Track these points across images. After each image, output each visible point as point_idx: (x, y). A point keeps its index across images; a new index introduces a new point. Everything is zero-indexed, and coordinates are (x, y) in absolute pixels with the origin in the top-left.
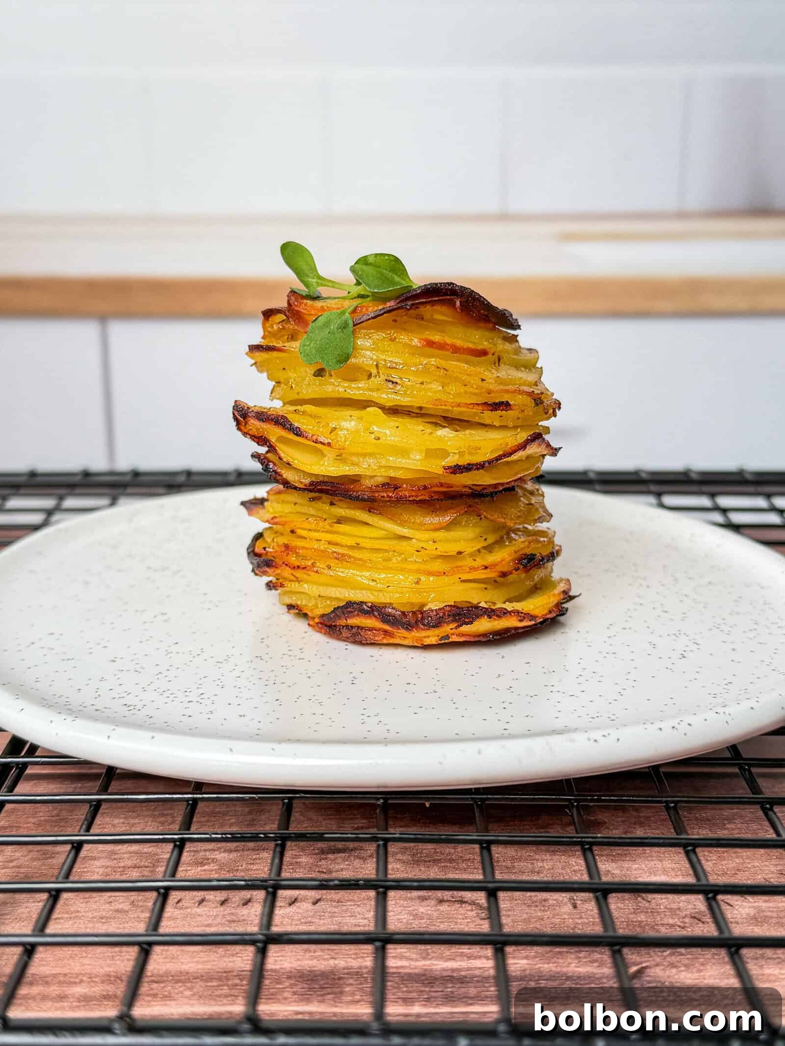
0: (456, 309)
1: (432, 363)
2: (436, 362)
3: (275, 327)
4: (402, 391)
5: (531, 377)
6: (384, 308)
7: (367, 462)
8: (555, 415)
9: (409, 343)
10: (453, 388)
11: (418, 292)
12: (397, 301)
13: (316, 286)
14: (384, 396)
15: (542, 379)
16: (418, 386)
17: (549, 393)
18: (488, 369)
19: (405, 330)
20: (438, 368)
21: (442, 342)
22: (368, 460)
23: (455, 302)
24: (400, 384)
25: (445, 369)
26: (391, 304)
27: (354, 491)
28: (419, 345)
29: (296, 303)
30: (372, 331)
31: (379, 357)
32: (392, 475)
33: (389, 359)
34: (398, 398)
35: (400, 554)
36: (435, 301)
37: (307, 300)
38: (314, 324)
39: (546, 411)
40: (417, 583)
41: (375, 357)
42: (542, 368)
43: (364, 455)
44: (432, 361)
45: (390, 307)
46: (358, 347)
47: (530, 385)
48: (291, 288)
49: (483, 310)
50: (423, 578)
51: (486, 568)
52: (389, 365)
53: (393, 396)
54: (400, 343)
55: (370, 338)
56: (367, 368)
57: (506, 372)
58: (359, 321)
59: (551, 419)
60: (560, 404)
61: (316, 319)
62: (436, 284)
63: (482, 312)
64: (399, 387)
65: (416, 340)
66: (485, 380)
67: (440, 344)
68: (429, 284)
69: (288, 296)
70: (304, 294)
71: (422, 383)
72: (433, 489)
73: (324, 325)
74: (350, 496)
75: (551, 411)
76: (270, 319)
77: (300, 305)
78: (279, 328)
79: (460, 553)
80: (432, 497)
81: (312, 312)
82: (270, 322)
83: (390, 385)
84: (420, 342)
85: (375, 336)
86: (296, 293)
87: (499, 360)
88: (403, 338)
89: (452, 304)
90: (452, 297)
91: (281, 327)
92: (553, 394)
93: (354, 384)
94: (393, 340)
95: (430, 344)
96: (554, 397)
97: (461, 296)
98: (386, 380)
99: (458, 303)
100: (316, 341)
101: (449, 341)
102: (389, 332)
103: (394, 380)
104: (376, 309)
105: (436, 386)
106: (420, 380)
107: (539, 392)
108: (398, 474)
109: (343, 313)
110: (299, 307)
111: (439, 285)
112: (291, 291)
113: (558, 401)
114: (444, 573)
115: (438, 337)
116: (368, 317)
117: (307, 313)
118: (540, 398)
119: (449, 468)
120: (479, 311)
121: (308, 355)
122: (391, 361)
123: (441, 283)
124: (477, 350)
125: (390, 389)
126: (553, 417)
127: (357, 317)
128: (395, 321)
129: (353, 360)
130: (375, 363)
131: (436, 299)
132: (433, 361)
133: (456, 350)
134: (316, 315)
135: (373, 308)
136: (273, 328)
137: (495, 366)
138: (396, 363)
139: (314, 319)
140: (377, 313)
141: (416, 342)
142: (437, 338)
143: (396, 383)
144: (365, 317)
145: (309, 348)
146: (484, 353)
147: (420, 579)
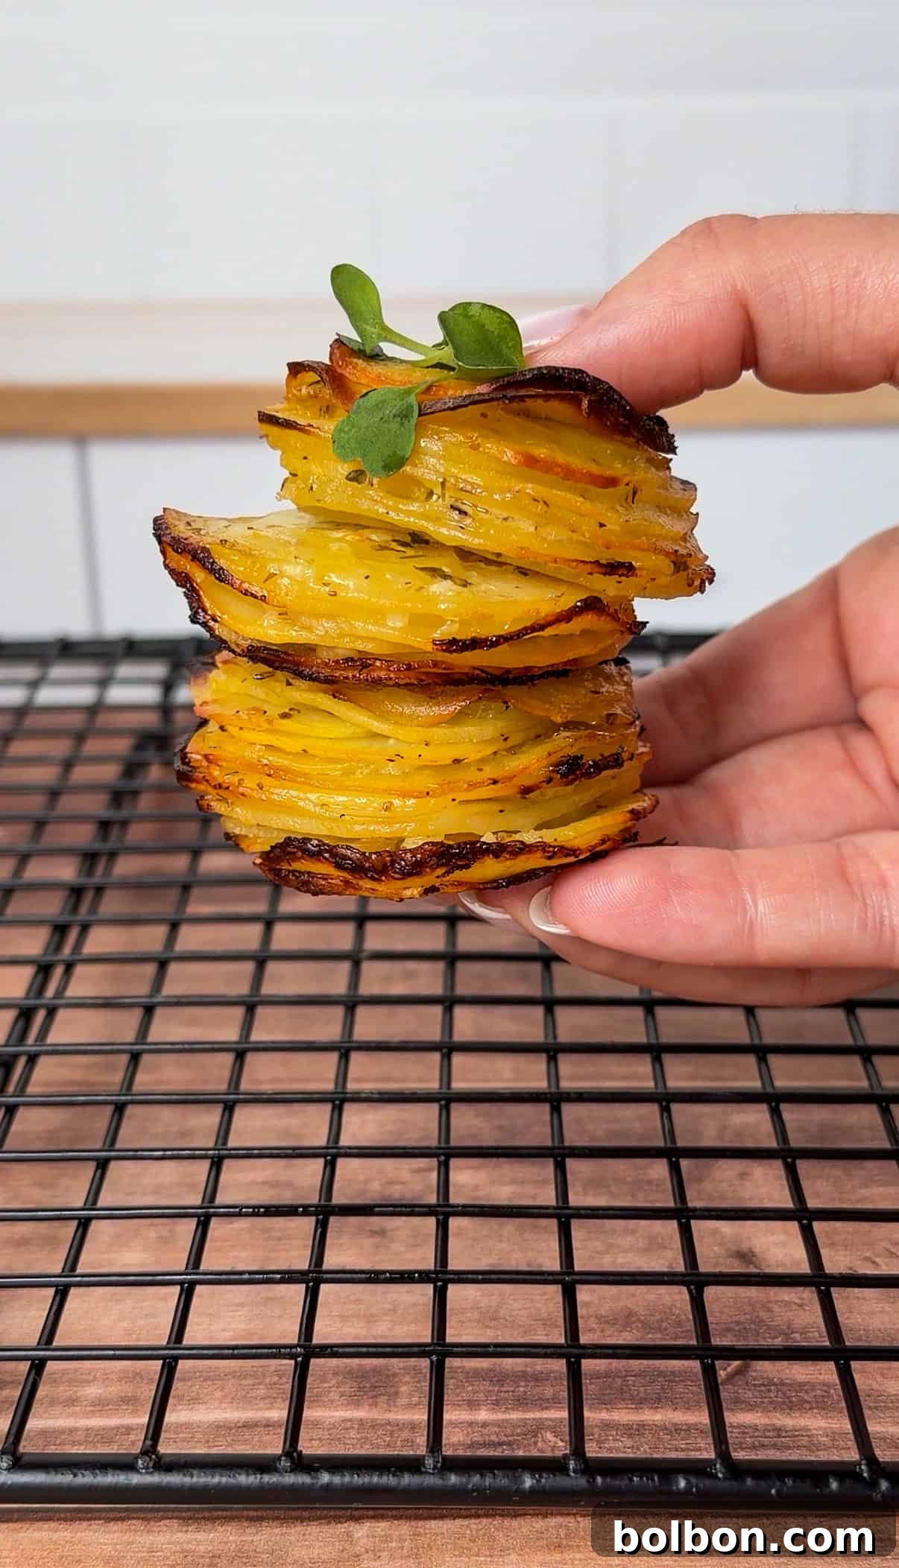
0: (581, 410)
1: (527, 491)
2: (532, 488)
3: (304, 391)
4: (472, 527)
5: (679, 527)
6: (470, 396)
7: (324, 627)
8: (702, 590)
9: (499, 456)
10: (553, 533)
11: (528, 377)
12: (494, 386)
13: (376, 340)
14: (444, 531)
15: (694, 532)
16: (499, 522)
17: (700, 556)
18: (612, 508)
19: (496, 432)
20: (535, 500)
21: (551, 460)
22: (325, 624)
23: (581, 402)
24: (470, 517)
25: (545, 502)
26: (483, 389)
27: (306, 667)
28: (513, 462)
29: (340, 363)
30: (446, 429)
31: (450, 471)
32: (361, 647)
33: (463, 477)
34: (464, 537)
35: (368, 764)
36: (551, 395)
37: (359, 358)
38: (362, 400)
39: (690, 582)
40: (387, 809)
41: (442, 470)
42: (697, 514)
43: (318, 616)
44: (527, 488)
45: (479, 394)
46: (420, 450)
47: (674, 540)
48: (337, 334)
49: (622, 416)
50: (397, 802)
51: (495, 782)
52: (461, 485)
53: (456, 533)
54: (485, 453)
55: (440, 438)
56: (428, 485)
57: (641, 515)
58: (429, 411)
59: (695, 595)
60: (714, 574)
61: (367, 394)
62: (557, 369)
63: (621, 419)
64: (468, 521)
65: (510, 453)
66: (605, 526)
67: (546, 462)
68: (546, 368)
69: (331, 346)
70: (356, 348)
71: (505, 519)
72: (423, 670)
73: (377, 406)
74: (301, 672)
75: (697, 583)
76: (299, 376)
77: (347, 366)
78: (309, 393)
79: (457, 761)
80: (422, 680)
81: (363, 381)
82: (298, 380)
83: (455, 515)
84: (516, 458)
85: (448, 437)
86: (345, 344)
87: (635, 493)
88: (491, 447)
89: (576, 402)
90: (577, 392)
91: (312, 393)
92: (706, 558)
93: (403, 504)
94: (475, 447)
95: (531, 462)
96: (707, 563)
97: (594, 391)
98: (452, 507)
99: (585, 403)
100: (360, 429)
101: (561, 457)
102: (470, 434)
103: (464, 508)
104: (458, 393)
105: (527, 526)
106: (505, 515)
107: (684, 552)
108: (369, 647)
109: (408, 392)
110: (345, 369)
111: (561, 371)
112: (336, 340)
113: (712, 569)
114: (428, 794)
115: (545, 451)
116: (443, 407)
117: (355, 380)
118: (685, 563)
119: (442, 643)
120: (616, 419)
121: (342, 446)
122: (465, 481)
123: (564, 369)
124: (603, 477)
125: (455, 521)
126: (699, 593)
127: (427, 400)
128: (484, 415)
129: (407, 468)
130: (441, 480)
131: (552, 392)
132: (530, 488)
133: (569, 474)
134: (368, 386)
135: (456, 390)
136: (300, 390)
137: (627, 503)
138: (472, 484)
139: (364, 391)
140: (459, 401)
141: (509, 455)
142: (542, 452)
143: (466, 513)
144: (439, 405)
145: (346, 436)
146: (611, 482)
147: (391, 803)
